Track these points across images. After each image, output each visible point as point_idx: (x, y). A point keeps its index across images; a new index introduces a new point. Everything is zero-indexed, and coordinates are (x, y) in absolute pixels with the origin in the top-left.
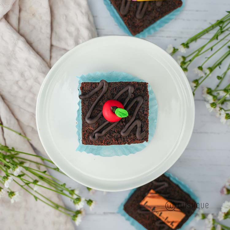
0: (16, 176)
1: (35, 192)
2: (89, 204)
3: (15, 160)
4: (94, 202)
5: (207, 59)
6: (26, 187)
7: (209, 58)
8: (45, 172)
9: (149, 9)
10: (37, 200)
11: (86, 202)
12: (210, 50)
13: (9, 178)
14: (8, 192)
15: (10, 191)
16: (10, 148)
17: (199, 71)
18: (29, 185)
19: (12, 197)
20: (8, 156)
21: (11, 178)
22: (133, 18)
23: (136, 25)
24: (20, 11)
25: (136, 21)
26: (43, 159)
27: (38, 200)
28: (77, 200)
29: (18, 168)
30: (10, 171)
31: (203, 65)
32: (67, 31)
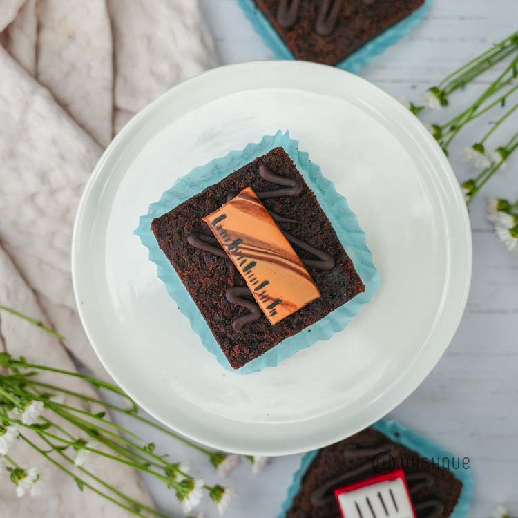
0: (26, 425)
1: (79, 470)
2: (215, 496)
3: (29, 389)
4: (227, 491)
5: (493, 125)
6: (55, 455)
7: (498, 123)
8: (101, 415)
9: (348, 12)
10: (82, 490)
11: (208, 492)
12: (500, 104)
13: (9, 429)
14: (9, 469)
15: (14, 467)
16: (16, 357)
17: (477, 154)
18: (65, 452)
19: (19, 482)
20: (11, 378)
21: (12, 430)
22: (309, 34)
23: (317, 49)
24: (39, 28)
25: (318, 41)
26: (96, 384)
27: (85, 487)
28: (183, 487)
29: (31, 404)
30: (12, 414)
31: (484, 139)
32: (152, 73)
